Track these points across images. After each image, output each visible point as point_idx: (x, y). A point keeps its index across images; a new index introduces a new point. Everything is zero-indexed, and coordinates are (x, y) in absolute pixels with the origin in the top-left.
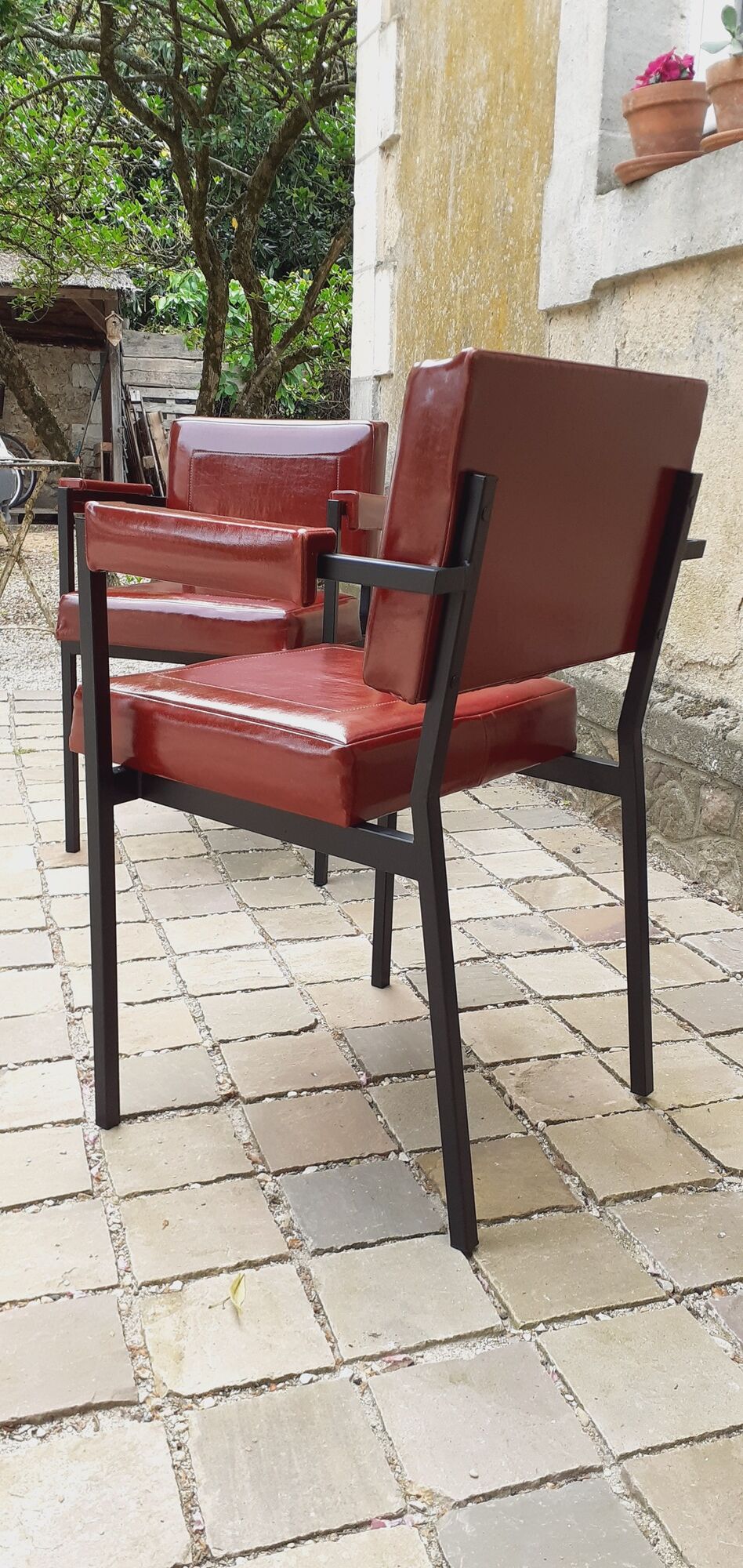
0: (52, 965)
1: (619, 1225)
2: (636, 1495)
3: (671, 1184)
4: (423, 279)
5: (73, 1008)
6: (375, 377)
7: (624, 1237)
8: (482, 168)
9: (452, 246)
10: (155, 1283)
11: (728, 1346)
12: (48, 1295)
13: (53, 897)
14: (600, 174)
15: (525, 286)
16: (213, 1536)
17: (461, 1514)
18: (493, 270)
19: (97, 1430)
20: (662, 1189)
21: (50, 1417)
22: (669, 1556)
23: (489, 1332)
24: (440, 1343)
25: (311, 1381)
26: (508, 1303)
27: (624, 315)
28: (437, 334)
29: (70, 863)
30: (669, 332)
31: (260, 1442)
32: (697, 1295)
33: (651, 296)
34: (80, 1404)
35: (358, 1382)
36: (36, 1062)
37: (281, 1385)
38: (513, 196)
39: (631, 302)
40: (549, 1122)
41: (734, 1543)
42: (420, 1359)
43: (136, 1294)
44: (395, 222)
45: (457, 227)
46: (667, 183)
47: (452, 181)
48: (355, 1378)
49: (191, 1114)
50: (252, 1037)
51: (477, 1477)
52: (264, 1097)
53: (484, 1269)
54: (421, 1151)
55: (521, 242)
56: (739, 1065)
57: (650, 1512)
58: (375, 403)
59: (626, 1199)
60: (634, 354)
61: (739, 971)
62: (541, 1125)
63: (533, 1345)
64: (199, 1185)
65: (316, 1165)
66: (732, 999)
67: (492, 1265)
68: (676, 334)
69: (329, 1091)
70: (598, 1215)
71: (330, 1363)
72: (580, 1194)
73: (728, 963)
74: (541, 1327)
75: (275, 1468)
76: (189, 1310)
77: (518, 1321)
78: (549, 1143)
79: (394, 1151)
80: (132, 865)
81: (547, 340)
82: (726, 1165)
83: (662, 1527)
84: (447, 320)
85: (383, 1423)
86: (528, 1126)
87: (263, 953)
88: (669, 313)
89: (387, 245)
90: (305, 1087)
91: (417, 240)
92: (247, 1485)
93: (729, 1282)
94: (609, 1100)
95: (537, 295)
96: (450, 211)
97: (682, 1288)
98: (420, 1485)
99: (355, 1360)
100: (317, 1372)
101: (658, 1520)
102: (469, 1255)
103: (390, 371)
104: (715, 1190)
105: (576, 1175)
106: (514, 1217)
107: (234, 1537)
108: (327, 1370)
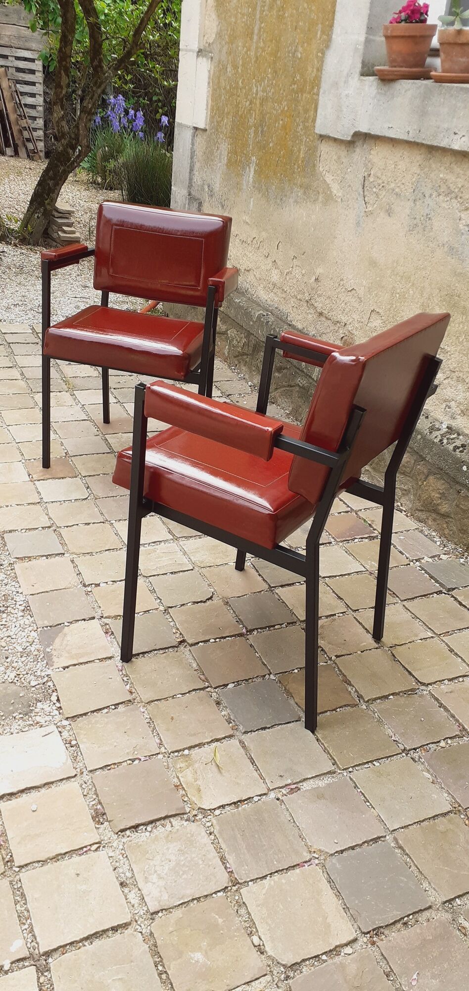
0: (64, 554)
1: (376, 714)
2: (400, 847)
3: (397, 691)
4: (232, 75)
5: (85, 585)
6: (194, 127)
7: (379, 721)
8: (280, 18)
9: (256, 62)
10: (176, 751)
11: (429, 776)
12: (129, 760)
13: (46, 502)
14: (363, 63)
15: (306, 111)
16: (237, 874)
17: (334, 860)
18: (284, 91)
19: (172, 826)
20: (393, 694)
21: (151, 822)
22: (416, 873)
23: (329, 773)
24: (310, 778)
25: (259, 800)
26: (335, 758)
27: (371, 156)
28: (241, 117)
29: (48, 476)
30: (399, 179)
31: (245, 831)
32: (414, 751)
33: (390, 152)
34: (163, 816)
35: (278, 799)
36: (78, 621)
37: (246, 802)
38: (302, 47)
39: (376, 150)
40: (337, 656)
41: (441, 867)
42: (302, 787)
43: (169, 757)
44: (213, 25)
45: (260, 50)
46: (408, 88)
47: (258, 17)
48: (277, 798)
49: (165, 653)
50: (183, 605)
51: (337, 843)
52: (198, 643)
53: (321, 740)
54: (280, 673)
55: (305, 81)
56: (420, 619)
57: (407, 854)
58: (193, 144)
59: (377, 699)
60: (375, 183)
61: (415, 559)
62: (333, 658)
63: (348, 778)
64: (181, 696)
65: (233, 683)
66: (413, 577)
67: (324, 738)
68: (403, 181)
69: (230, 639)
70: (366, 708)
71: (265, 791)
72: (356, 696)
73: (409, 553)
74: (351, 769)
75: (255, 843)
76: (197, 765)
77: (341, 767)
78: (338, 668)
79: (268, 674)
80: (83, 479)
81: (319, 151)
82: (420, 681)
83: (413, 861)
84: (250, 110)
85: (293, 819)
86: (327, 658)
87: (173, 546)
88: (400, 167)
89: (205, 38)
90: (218, 637)
91: (229, 46)
92: (245, 851)
93: (427, 744)
94: (362, 642)
95: (314, 121)
96: (255, 37)
97: (408, 749)
98: (315, 847)
99: (275, 789)
100: (260, 796)
101: (410, 858)
102: (313, 732)
103: (205, 128)
104: (416, 694)
105: (353, 687)
106: (329, 711)
107: (246, 874)
108: (265, 794)
